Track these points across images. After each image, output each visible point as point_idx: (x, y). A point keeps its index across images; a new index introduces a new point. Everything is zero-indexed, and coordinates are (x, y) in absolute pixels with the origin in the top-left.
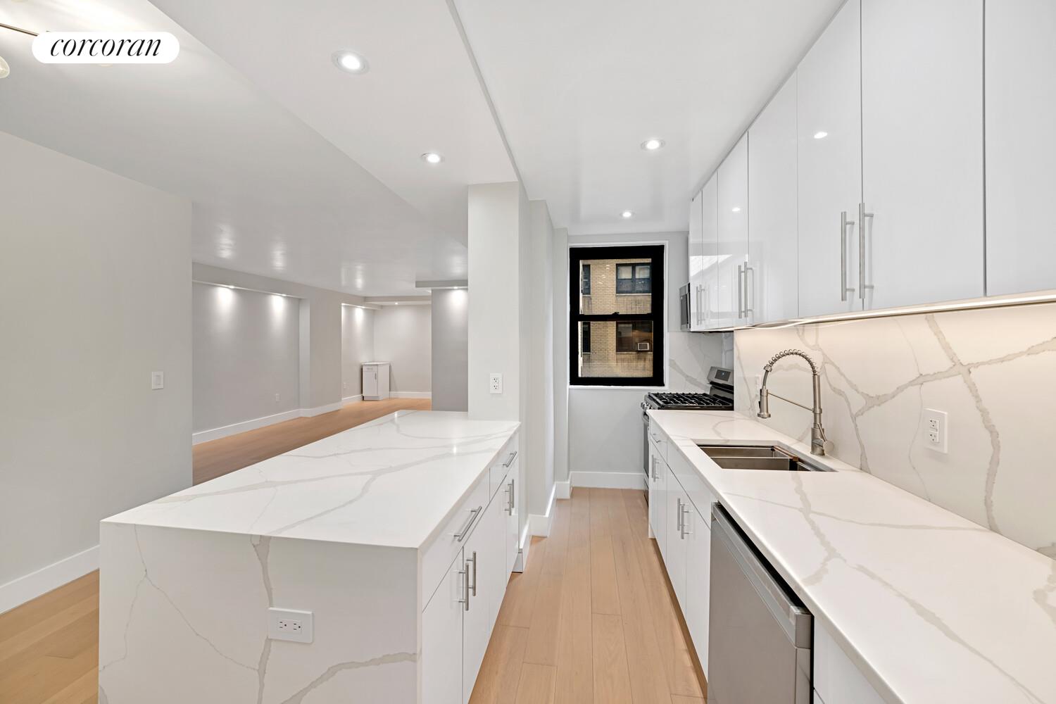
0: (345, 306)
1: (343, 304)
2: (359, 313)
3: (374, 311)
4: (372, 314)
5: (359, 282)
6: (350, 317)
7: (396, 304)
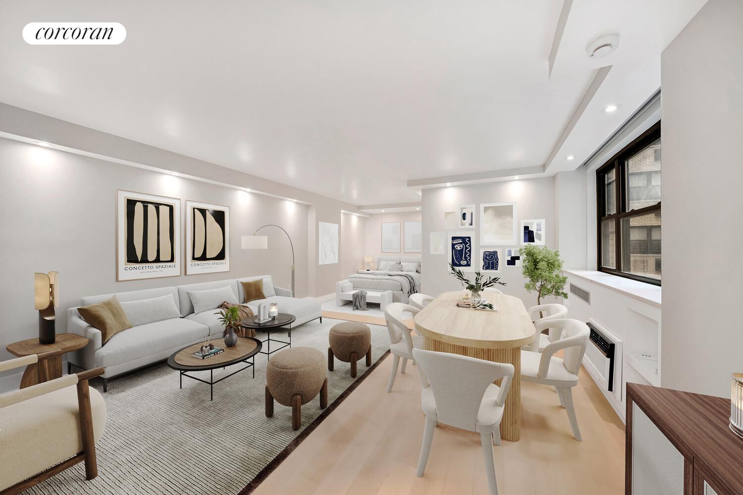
0: (345, 214)
1: (342, 211)
2: (354, 219)
3: (365, 218)
4: (363, 220)
5: (355, 193)
6: (348, 221)
7: (383, 211)
